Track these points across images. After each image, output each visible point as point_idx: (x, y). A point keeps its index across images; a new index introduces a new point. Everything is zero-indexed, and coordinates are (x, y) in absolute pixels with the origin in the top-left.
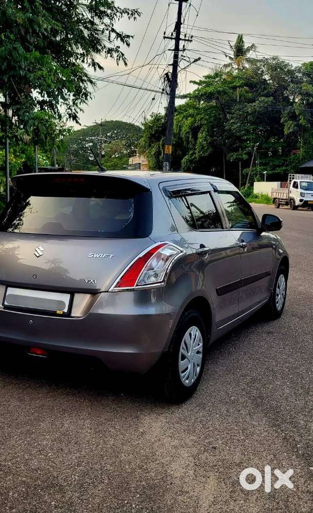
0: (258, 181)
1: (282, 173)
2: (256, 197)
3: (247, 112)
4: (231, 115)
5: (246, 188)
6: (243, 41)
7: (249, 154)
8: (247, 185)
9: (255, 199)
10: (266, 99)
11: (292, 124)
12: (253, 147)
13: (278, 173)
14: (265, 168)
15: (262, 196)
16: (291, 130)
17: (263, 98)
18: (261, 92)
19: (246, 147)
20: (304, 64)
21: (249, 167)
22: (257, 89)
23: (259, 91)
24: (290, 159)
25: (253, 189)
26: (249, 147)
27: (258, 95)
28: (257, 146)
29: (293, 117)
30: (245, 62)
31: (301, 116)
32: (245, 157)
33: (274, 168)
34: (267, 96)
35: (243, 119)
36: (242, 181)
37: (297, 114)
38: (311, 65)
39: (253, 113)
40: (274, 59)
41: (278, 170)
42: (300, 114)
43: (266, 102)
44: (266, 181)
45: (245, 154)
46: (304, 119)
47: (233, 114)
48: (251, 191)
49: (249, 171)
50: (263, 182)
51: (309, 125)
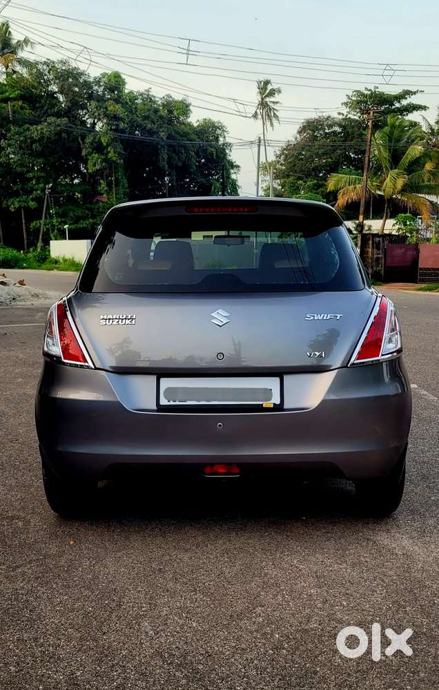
0: (56, 239)
1: (90, 228)
2: (56, 262)
3: (32, 138)
4: (6, 141)
5: (39, 250)
6: (10, 32)
7: (39, 200)
8: (40, 244)
9: (54, 265)
10: (58, 121)
11: (98, 159)
12: (43, 190)
13: (84, 228)
14: (63, 220)
15: (65, 260)
16: (98, 167)
17: (53, 119)
18: (48, 109)
19: (32, 190)
20: (104, 75)
21: (41, 219)
22: (40, 105)
23: (45, 108)
24: (98, 209)
25: (49, 251)
26: (37, 190)
27: (45, 113)
28: (49, 189)
29: (99, 148)
30: (16, 64)
31: (109, 148)
32: (32, 204)
33: (77, 220)
34: (58, 115)
35: (26, 147)
36: (28, 239)
37: (105, 144)
38: (115, 77)
39: (40, 140)
40: (63, 63)
41: (83, 224)
42: (108, 145)
43: (59, 125)
44: (69, 239)
45: (33, 200)
46: (115, 152)
47: (9, 140)
48: (47, 253)
49: (41, 224)
50: (64, 241)
51: (122, 161)
